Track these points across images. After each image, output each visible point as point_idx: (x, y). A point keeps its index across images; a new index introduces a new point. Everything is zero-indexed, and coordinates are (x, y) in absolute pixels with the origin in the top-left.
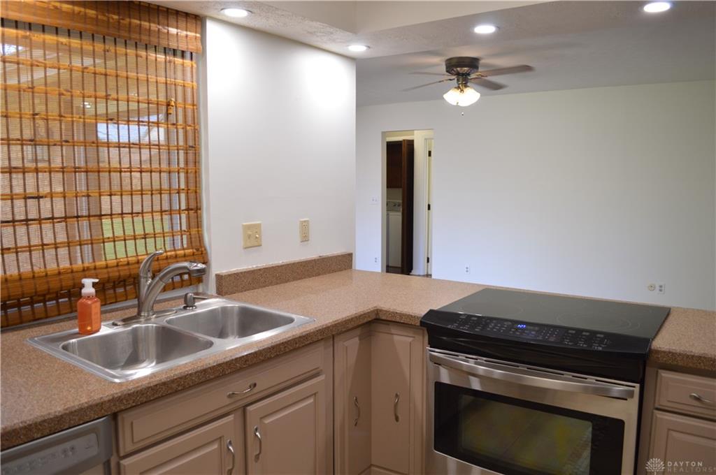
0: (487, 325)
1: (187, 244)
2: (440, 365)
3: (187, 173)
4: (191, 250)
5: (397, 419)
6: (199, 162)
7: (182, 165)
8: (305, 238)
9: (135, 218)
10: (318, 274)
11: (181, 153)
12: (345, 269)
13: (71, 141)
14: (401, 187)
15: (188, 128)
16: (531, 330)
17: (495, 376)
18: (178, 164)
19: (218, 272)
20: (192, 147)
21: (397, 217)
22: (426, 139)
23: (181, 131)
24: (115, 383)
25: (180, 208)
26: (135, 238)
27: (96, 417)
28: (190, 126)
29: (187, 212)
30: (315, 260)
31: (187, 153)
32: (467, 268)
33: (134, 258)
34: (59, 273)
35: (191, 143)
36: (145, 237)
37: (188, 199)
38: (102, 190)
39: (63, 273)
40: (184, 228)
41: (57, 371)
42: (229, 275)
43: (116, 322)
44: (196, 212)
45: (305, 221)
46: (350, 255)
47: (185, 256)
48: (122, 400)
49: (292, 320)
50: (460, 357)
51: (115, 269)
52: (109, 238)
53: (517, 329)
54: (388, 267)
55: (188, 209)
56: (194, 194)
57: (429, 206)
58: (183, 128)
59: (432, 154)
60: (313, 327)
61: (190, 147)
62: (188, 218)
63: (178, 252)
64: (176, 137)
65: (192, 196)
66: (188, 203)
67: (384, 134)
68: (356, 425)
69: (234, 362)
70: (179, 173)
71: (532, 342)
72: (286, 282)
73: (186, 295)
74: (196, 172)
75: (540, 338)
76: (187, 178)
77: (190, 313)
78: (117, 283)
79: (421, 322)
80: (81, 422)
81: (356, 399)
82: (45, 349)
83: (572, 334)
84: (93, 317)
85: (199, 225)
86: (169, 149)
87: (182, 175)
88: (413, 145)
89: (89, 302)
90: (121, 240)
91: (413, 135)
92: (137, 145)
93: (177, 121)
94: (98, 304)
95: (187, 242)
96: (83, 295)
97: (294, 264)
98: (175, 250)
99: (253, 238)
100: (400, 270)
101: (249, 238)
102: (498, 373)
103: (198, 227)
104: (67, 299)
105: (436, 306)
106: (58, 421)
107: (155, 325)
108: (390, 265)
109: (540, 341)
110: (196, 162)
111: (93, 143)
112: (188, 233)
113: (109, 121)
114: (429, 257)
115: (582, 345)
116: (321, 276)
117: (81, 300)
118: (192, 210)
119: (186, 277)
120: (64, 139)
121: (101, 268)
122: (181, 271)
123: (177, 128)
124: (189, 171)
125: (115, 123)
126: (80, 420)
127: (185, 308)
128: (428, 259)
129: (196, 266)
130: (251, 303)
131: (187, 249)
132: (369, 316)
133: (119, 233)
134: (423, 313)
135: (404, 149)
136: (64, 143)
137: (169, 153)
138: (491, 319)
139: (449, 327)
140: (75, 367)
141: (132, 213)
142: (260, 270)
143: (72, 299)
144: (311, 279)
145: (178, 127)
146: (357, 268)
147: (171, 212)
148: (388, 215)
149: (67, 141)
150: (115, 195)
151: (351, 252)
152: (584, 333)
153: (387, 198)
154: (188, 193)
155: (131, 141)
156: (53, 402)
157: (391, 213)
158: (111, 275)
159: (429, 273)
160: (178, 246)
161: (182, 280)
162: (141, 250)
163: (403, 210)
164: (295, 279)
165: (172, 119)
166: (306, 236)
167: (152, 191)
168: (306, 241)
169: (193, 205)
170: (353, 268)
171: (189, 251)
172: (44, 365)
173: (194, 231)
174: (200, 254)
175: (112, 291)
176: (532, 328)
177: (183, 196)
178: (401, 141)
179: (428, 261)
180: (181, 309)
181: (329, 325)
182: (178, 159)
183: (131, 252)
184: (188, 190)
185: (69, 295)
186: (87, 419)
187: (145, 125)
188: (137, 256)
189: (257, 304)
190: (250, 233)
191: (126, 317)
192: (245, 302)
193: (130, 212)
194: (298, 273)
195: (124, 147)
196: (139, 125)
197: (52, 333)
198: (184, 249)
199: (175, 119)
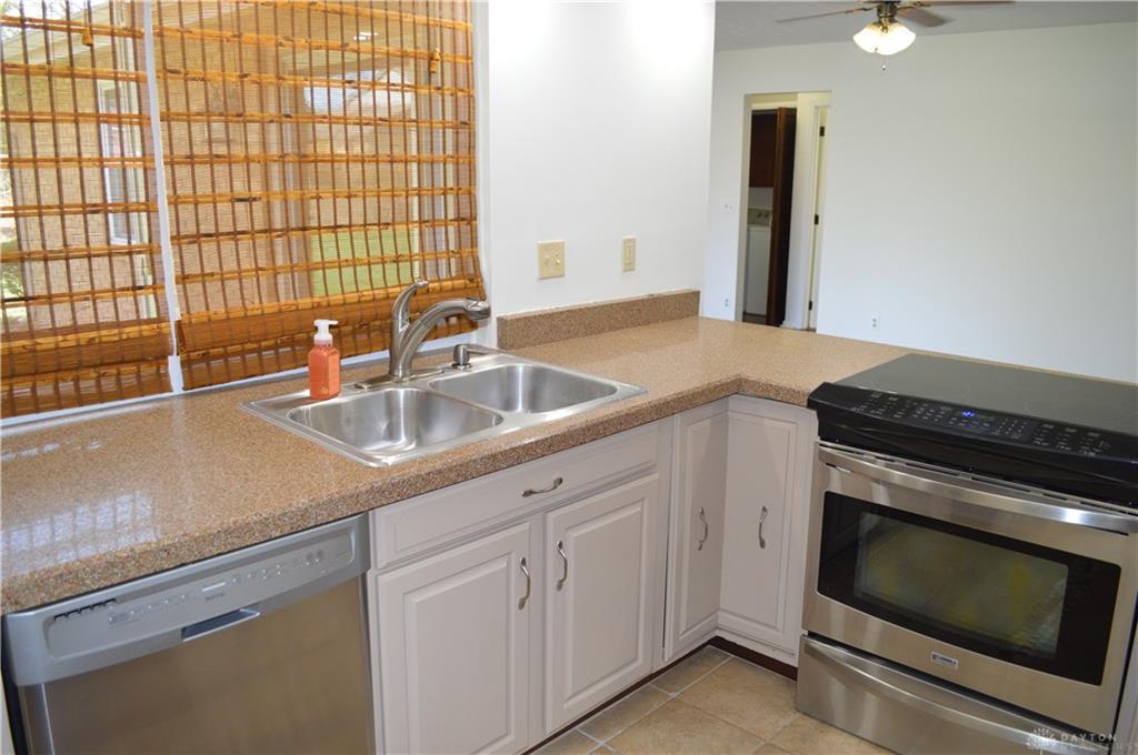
0: (912, 409)
1: (457, 271)
2: (834, 466)
3: (457, 164)
4: (462, 281)
5: (762, 544)
6: (474, 147)
7: (450, 151)
8: (629, 266)
9: (383, 232)
10: (647, 323)
11: (449, 132)
12: (688, 316)
13: (293, 115)
14: (771, 186)
15: (460, 94)
16: (982, 421)
17: (920, 488)
18: (444, 150)
19: (502, 315)
20: (466, 123)
21: (764, 234)
22: (817, 107)
23: (449, 100)
24: (371, 467)
25: (446, 217)
26: (383, 262)
27: (350, 513)
28: (462, 91)
29: (456, 223)
30: (642, 300)
31: (457, 133)
32: (875, 320)
33: (382, 292)
34: (280, 311)
35: (463, 117)
36: (397, 260)
37: (458, 204)
38: (337, 190)
39: (285, 312)
40: (452, 247)
41: (289, 448)
42: (518, 320)
43: (360, 385)
44: (469, 223)
45: (629, 240)
46: (697, 294)
47: (453, 289)
48: (384, 492)
49: (613, 390)
50: (865, 456)
51: (357, 306)
52: (347, 261)
53: (961, 419)
54: (745, 313)
55: (458, 219)
56: (467, 196)
57: (817, 218)
58: (452, 95)
59: (826, 132)
60: (646, 401)
61: (462, 123)
62: (459, 232)
63: (445, 284)
64: (440, 108)
65: (464, 200)
66: (459, 210)
67: (749, 98)
68: (700, 549)
69: (534, 447)
70: (445, 164)
71: (983, 439)
72: (600, 332)
73: (457, 347)
74: (470, 163)
75: (997, 433)
76: (457, 172)
77: (460, 374)
78: (357, 326)
79: (809, 400)
80: (331, 519)
81: (702, 512)
82: (268, 419)
83: (1048, 429)
84: (331, 375)
85: (474, 243)
86: (431, 128)
87: (450, 167)
88: (795, 117)
89: (325, 354)
90: (364, 264)
91: (796, 99)
92: (386, 121)
93: (443, 83)
94: (337, 356)
95: (457, 267)
96: (315, 342)
97: (611, 305)
98: (439, 280)
99: (552, 263)
100: (764, 320)
101: (547, 264)
102: (922, 482)
103: (472, 247)
104: (289, 349)
105: (833, 378)
106: (302, 516)
107: (415, 390)
108: (748, 311)
109: (996, 437)
110: (471, 147)
111: (325, 117)
112: (458, 256)
113: (347, 85)
114: (813, 300)
115: (1064, 448)
116: (652, 325)
117: (313, 351)
118: (463, 219)
119: (453, 320)
120: (283, 113)
121: (337, 305)
122: (448, 313)
123: (443, 95)
124: (461, 161)
125: (354, 88)
126: (329, 515)
127: (455, 366)
128: (811, 304)
129: (475, 305)
130: (550, 362)
131: (457, 278)
132: (728, 389)
133: (361, 254)
134: (812, 388)
135: (780, 124)
136: (284, 119)
137: (432, 133)
138: (920, 401)
139: (853, 409)
140: (313, 444)
141: (379, 224)
142: (562, 313)
143: (297, 348)
144: (636, 329)
145: (446, 92)
146: (705, 315)
147: (433, 223)
148: (748, 230)
149: (288, 116)
150: (355, 196)
151: (697, 289)
152: (1068, 430)
153: (749, 204)
154: (458, 194)
155: (378, 116)
156: (293, 491)
157: (753, 228)
158: (351, 315)
159: (812, 326)
160: (443, 274)
161: (449, 326)
162: (392, 280)
163: (774, 223)
164: (613, 328)
165: (436, 79)
166: (630, 264)
167: (407, 191)
168: (630, 270)
169: (465, 212)
170: (700, 315)
171: (459, 283)
172: (271, 440)
173: (466, 251)
174: (475, 287)
175: (350, 338)
176: (983, 417)
177: (451, 199)
178: (775, 110)
179: (810, 308)
180: (448, 368)
181: (669, 399)
182: (444, 142)
183: (378, 282)
184: (460, 189)
185: (292, 343)
186: (338, 515)
187: (397, 90)
188: (387, 287)
189: (560, 365)
190: (548, 257)
191: (372, 376)
192: (541, 360)
193: (376, 222)
194: (617, 319)
195: (367, 124)
196: (388, 90)
197: (273, 396)
198: (452, 279)
199: (440, 81)
